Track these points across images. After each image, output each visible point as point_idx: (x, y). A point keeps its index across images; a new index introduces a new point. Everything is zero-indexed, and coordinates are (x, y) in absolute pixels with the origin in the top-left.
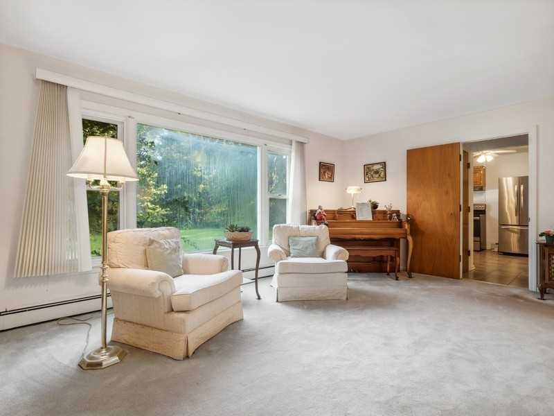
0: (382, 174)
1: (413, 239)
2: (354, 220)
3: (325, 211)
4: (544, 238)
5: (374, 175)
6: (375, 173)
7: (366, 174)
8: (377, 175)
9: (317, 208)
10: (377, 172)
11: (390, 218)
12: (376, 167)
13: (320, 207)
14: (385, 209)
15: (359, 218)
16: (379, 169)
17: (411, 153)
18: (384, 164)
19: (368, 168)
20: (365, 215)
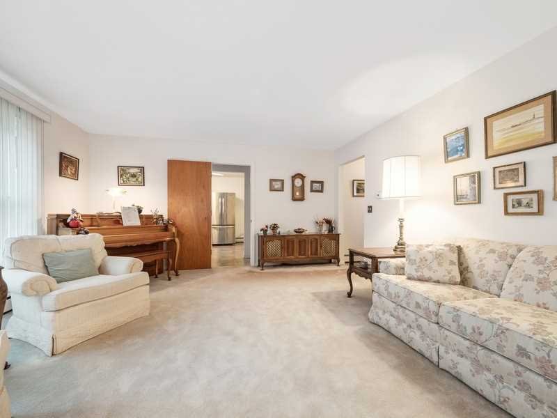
0: (140, 179)
1: (180, 240)
2: (120, 226)
3: (82, 216)
4: (262, 232)
5: (131, 179)
6: (130, 175)
7: (120, 176)
8: (134, 179)
9: (70, 213)
10: (134, 176)
11: (157, 223)
12: (133, 171)
13: (74, 211)
14: (151, 214)
15: (126, 223)
16: (137, 173)
17: (172, 164)
18: (142, 169)
19: (123, 170)
20: (132, 221)
